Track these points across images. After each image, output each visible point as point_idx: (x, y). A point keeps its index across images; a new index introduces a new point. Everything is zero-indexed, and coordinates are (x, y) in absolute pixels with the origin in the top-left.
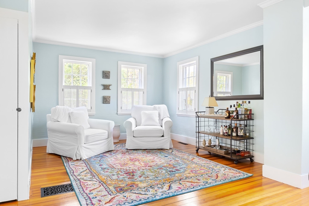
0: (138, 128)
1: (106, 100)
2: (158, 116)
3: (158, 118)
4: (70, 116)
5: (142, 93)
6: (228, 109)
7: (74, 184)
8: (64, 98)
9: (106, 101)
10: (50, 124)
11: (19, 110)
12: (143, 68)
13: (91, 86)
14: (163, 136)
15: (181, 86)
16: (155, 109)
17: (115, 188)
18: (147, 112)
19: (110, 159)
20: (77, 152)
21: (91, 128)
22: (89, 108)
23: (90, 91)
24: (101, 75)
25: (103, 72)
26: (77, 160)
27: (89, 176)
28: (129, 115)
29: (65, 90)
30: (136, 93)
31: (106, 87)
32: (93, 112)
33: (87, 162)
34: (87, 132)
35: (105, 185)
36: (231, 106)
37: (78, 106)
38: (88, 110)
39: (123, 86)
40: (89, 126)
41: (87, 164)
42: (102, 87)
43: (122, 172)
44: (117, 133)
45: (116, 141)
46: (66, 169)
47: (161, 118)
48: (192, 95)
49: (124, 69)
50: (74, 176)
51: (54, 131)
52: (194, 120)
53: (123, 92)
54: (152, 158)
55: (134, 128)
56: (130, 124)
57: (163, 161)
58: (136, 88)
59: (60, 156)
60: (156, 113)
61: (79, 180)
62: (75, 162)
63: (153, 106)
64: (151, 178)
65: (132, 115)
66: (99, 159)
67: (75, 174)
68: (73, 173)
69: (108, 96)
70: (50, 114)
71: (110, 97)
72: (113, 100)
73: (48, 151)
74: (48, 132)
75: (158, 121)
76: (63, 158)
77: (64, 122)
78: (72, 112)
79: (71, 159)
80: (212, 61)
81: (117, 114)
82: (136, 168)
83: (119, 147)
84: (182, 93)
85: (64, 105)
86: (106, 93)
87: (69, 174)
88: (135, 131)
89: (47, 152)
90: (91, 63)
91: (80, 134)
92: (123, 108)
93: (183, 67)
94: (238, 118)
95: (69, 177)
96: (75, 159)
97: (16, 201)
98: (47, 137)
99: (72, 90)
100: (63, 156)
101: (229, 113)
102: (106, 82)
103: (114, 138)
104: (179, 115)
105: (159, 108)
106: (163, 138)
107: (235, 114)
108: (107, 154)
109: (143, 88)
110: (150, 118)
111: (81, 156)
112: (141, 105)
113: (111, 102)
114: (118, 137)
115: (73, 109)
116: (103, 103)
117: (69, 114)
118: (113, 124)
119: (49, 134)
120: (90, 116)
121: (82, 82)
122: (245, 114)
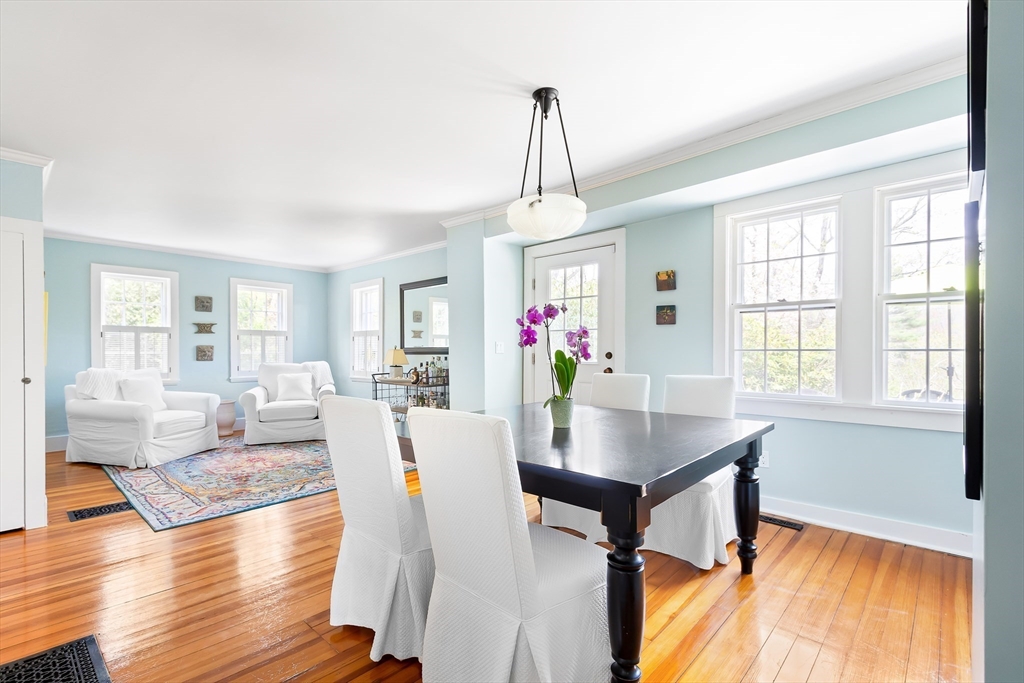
0: (272, 404)
1: (203, 354)
2: (310, 381)
3: (311, 386)
4: (120, 388)
5: (283, 338)
6: (416, 369)
7: (134, 501)
8: (104, 351)
9: (205, 355)
10: (73, 404)
11: (26, 381)
12: (285, 291)
13: (169, 325)
14: (317, 418)
15: (357, 327)
16: (305, 369)
17: (209, 498)
18: (288, 375)
19: (208, 463)
20: (139, 454)
21: (169, 408)
22: (166, 370)
23: (166, 335)
24: (191, 304)
25: (197, 298)
26: (138, 468)
27: (163, 488)
28: (254, 383)
29: (108, 335)
30: (270, 339)
31: (204, 328)
32: (175, 378)
33: (161, 470)
34: (159, 416)
35: (191, 497)
36: (422, 365)
37: (138, 366)
38: (163, 375)
39: (242, 327)
40: (165, 406)
41: (159, 473)
42: (195, 329)
43: (226, 478)
44: (227, 417)
45: (225, 433)
46: (114, 483)
47: (318, 386)
48: (375, 344)
49: (243, 292)
50: (133, 492)
51: (83, 417)
52: (371, 386)
53: (241, 337)
54: (290, 455)
55: (261, 405)
56: (253, 398)
57: (308, 457)
58: (271, 328)
59: (99, 466)
60: (308, 377)
61: (143, 495)
62: (134, 473)
63: (301, 365)
64: (276, 480)
65: (259, 383)
66: (186, 464)
67: (134, 488)
68: (131, 486)
69: (207, 347)
70: (74, 386)
71: (212, 348)
72: (219, 354)
73: (70, 457)
74: (69, 421)
75: (310, 392)
76: (105, 468)
77: (107, 400)
78: (125, 381)
79: (124, 468)
80: (403, 288)
81: (229, 380)
82: (255, 471)
83: (231, 443)
84: (359, 340)
85: (104, 367)
86: (204, 340)
87: (123, 489)
88: (263, 410)
89: (67, 460)
90: (168, 280)
91: (143, 420)
92: (241, 369)
93: (362, 292)
94: (428, 382)
95: (124, 494)
96: (133, 466)
97: (21, 530)
98: (66, 431)
99: (125, 335)
100: (107, 465)
101: (418, 376)
102: (204, 317)
103: (220, 427)
104: (354, 380)
105: (313, 367)
106: (317, 420)
107: (424, 376)
108: (204, 456)
109: (285, 329)
110: (295, 386)
111: (145, 460)
112: (282, 363)
113: (214, 357)
114: (231, 425)
115: (127, 373)
116: (198, 360)
117: (118, 383)
118: (216, 400)
119: (71, 423)
120: (167, 386)
121: (148, 313)
122: (437, 377)
